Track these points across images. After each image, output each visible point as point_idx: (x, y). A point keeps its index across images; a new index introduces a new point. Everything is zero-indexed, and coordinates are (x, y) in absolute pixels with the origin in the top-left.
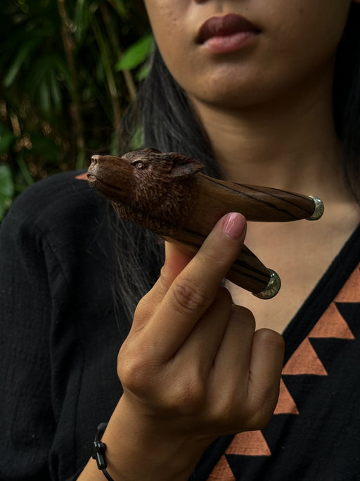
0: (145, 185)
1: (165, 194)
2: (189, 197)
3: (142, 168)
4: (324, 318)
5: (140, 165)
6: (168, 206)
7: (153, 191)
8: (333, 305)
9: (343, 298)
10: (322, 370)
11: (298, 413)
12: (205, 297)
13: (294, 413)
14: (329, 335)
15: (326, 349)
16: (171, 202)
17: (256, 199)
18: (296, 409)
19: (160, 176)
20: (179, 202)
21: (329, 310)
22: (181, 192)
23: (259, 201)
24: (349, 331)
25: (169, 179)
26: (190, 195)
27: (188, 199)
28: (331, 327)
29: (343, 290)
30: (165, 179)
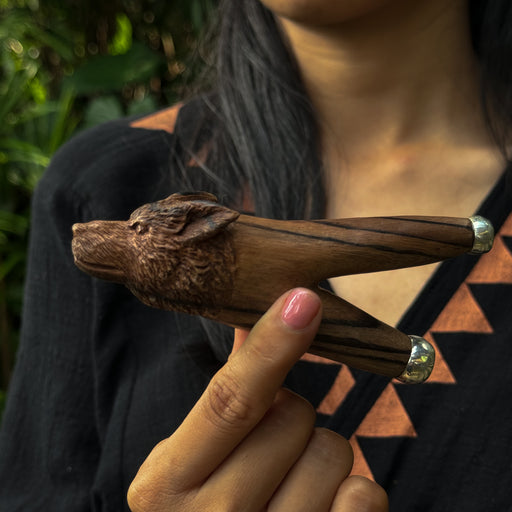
0: (145, 257)
1: (175, 267)
2: (218, 263)
3: (141, 233)
4: (452, 305)
5: (139, 229)
6: (184, 283)
7: (157, 264)
8: (464, 288)
9: (479, 277)
10: (448, 376)
11: (415, 434)
12: (248, 407)
13: (410, 435)
14: (458, 328)
15: (454, 346)
16: (188, 277)
17: (352, 244)
18: (412, 429)
19: (165, 242)
20: (200, 275)
21: (458, 295)
22: (201, 259)
23: (358, 245)
24: (485, 322)
25: (178, 243)
26: (221, 260)
27: (217, 268)
28: (461, 317)
29: (479, 266)
30: (171, 244)
